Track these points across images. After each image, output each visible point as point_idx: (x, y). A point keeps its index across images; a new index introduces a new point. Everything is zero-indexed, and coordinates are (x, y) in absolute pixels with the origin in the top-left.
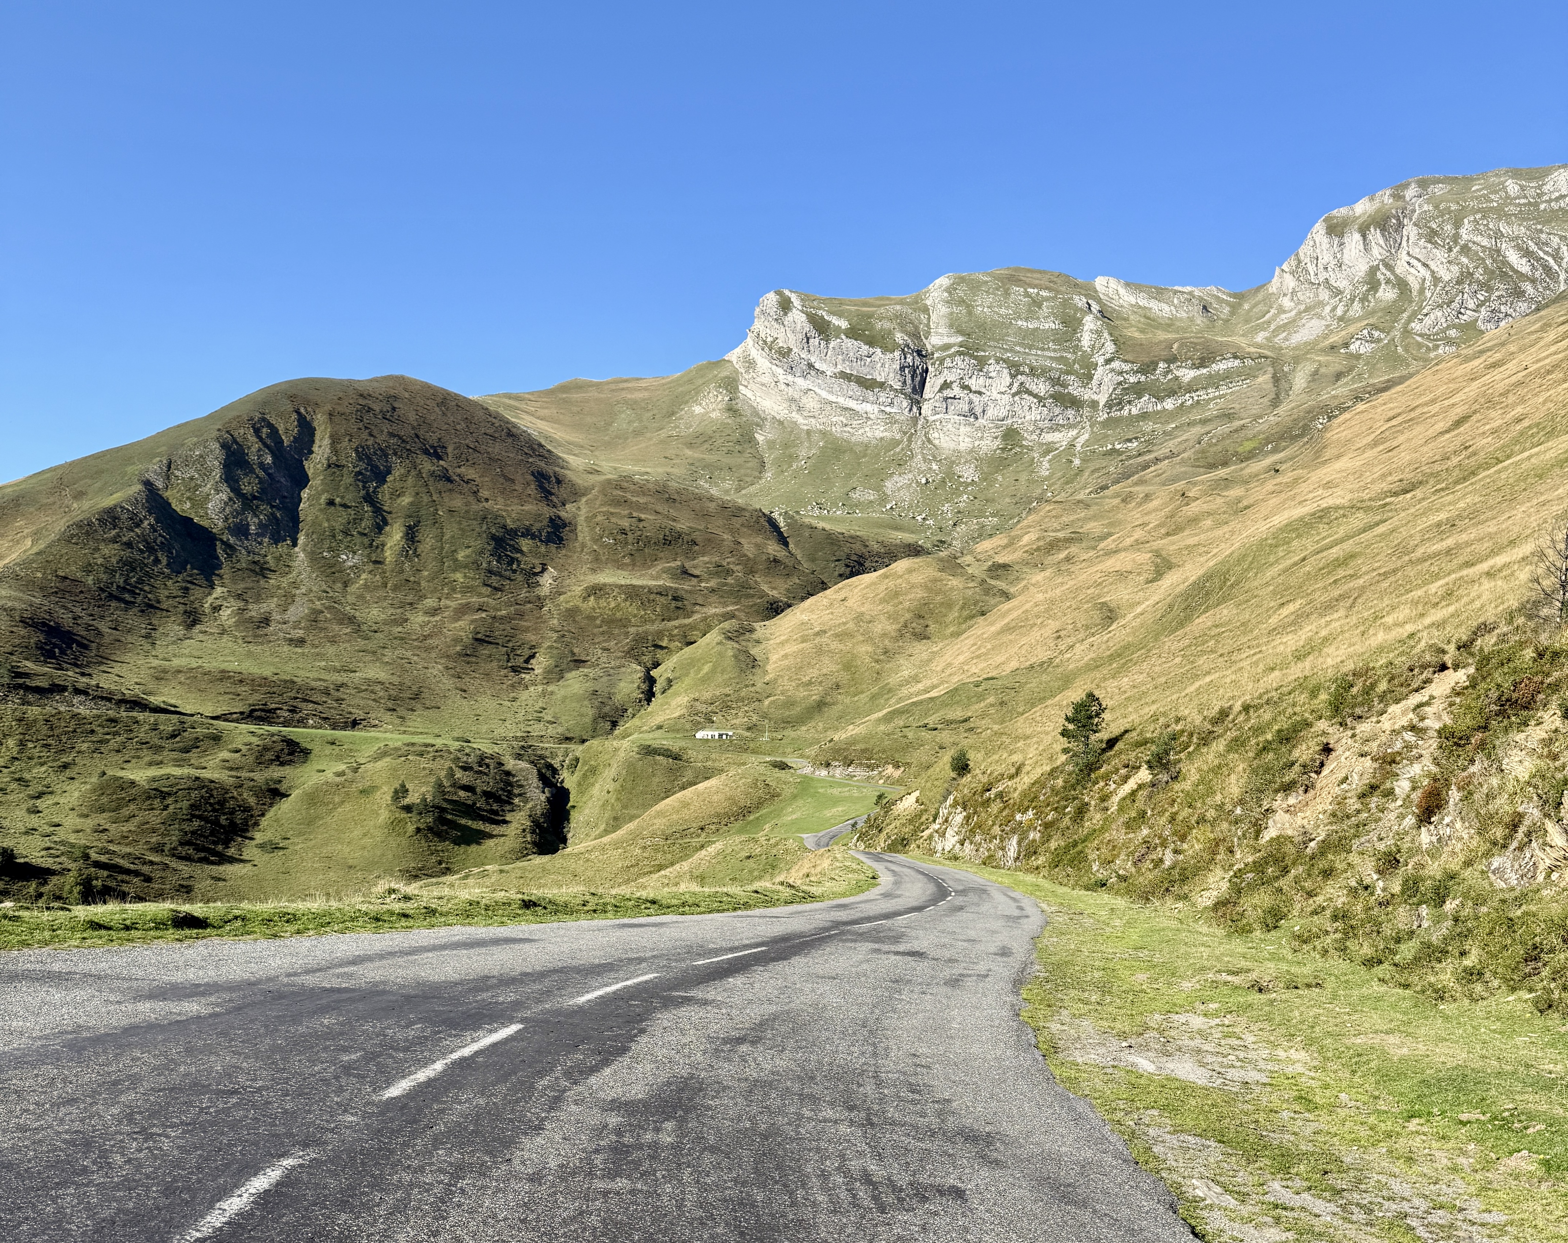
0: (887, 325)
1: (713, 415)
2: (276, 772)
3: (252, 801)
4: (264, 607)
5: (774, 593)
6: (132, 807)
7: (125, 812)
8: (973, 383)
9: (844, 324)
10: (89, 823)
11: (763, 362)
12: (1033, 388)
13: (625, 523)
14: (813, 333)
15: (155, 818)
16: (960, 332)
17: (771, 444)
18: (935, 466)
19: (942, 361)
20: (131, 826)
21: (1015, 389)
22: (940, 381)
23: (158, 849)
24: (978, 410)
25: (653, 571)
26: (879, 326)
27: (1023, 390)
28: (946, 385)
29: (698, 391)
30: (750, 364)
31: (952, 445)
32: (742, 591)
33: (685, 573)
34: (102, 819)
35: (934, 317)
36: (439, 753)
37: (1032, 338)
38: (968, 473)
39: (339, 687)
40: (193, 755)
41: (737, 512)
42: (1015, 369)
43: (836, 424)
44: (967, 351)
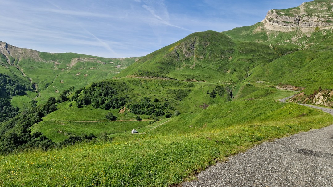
0: (292, 12)
1: (259, 31)
2: (190, 88)
3: (187, 92)
4: (189, 65)
5: (270, 58)
6: (172, 93)
7: (171, 94)
8: (309, 20)
9: (283, 13)
10: (166, 95)
11: (268, 21)
12: (322, 20)
13: (244, 49)
14: (278, 15)
15: (175, 94)
16: (307, 12)
17: (269, 34)
18: (301, 35)
19: (303, 17)
20: (172, 96)
21: (318, 20)
22: (302, 21)
23: (175, 99)
24: (310, 25)
25: (248, 56)
26: (290, 13)
27: (320, 20)
28: (304, 21)
29: (256, 27)
30: (266, 22)
31: (305, 31)
32: (264, 58)
33: (254, 56)
34: (168, 95)
35: (301, 10)
36: (214, 85)
37: (322, 11)
38: (308, 36)
39: (199, 76)
40: (180, 86)
41: (263, 45)
42: (318, 17)
43: (282, 30)
44: (308, 15)
